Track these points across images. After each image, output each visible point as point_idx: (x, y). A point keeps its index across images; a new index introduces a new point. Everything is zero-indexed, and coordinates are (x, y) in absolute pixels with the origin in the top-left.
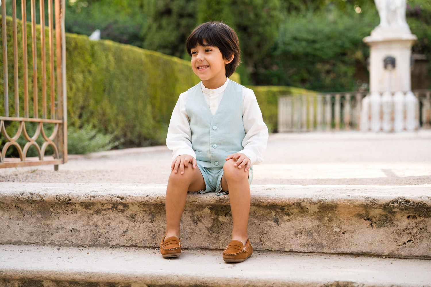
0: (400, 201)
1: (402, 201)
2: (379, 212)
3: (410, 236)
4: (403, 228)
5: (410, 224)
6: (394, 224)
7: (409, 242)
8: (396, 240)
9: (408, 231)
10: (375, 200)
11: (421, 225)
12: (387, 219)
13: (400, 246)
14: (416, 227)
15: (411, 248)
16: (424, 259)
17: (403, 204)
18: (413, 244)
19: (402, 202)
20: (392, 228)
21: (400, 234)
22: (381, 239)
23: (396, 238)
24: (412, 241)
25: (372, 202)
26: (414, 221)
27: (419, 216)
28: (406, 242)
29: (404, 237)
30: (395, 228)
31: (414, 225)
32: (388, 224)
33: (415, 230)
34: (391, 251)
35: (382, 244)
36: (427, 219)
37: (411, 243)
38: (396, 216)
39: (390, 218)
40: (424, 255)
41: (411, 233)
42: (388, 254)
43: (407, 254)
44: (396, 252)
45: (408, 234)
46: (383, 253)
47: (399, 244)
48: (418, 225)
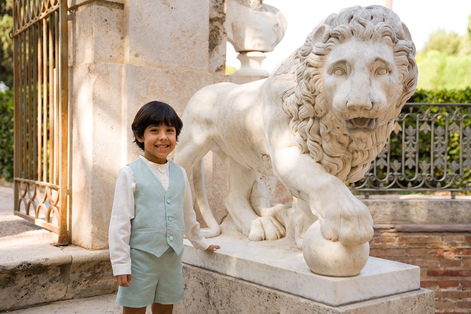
0: (24, 265)
1: (26, 264)
2: (4, 276)
3: (27, 290)
4: (21, 285)
5: (27, 281)
6: (15, 283)
7: (25, 296)
8: (16, 296)
9: (25, 287)
10: (5, 267)
11: (35, 281)
12: (10, 280)
13: (19, 300)
14: (31, 282)
15: (27, 300)
16: (36, 306)
17: (26, 267)
18: (29, 296)
19: (26, 266)
20: (13, 287)
21: (19, 291)
22: (5, 297)
23: (17, 294)
24: (28, 294)
25: (3, 269)
26: (30, 278)
27: (34, 274)
28: (23, 296)
29: (22, 292)
30: (16, 286)
31: (30, 281)
32: (11, 284)
33: (31, 285)
34: (12, 306)
35: (5, 301)
36: (39, 276)
37: (27, 296)
38: (17, 277)
39: (13, 279)
40: (36, 303)
41: (27, 288)
42: (9, 308)
43: (24, 305)
44: (16, 305)
45: (25, 289)
46: (6, 308)
47: (19, 298)
48: (32, 281)
